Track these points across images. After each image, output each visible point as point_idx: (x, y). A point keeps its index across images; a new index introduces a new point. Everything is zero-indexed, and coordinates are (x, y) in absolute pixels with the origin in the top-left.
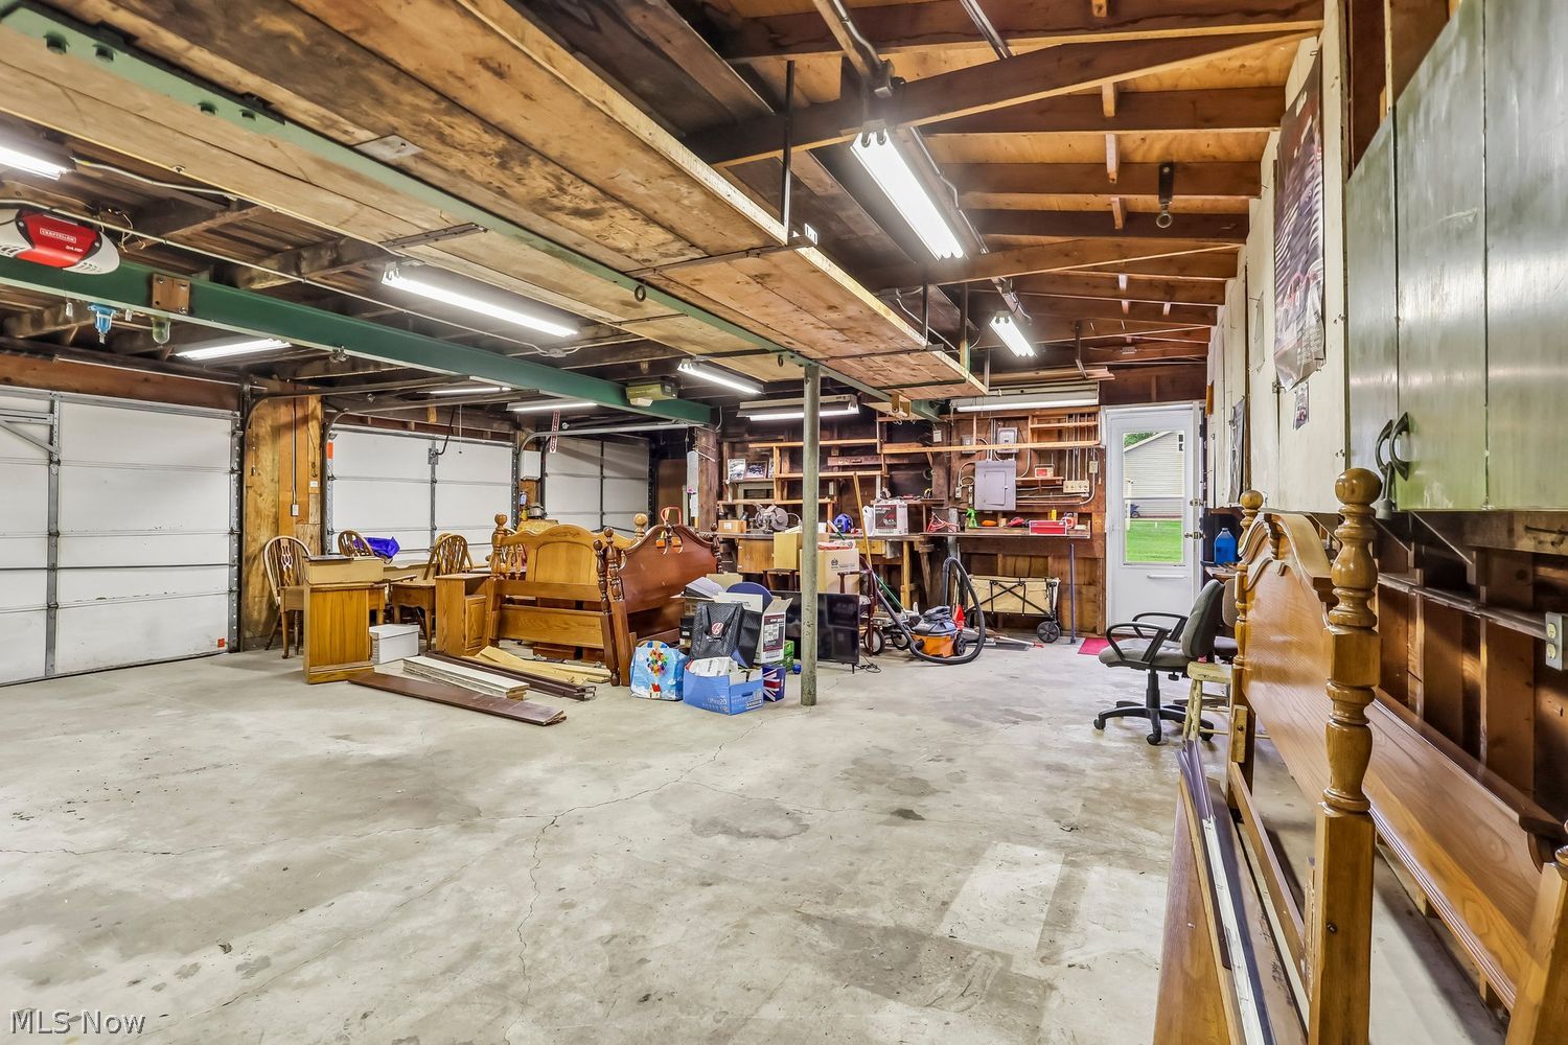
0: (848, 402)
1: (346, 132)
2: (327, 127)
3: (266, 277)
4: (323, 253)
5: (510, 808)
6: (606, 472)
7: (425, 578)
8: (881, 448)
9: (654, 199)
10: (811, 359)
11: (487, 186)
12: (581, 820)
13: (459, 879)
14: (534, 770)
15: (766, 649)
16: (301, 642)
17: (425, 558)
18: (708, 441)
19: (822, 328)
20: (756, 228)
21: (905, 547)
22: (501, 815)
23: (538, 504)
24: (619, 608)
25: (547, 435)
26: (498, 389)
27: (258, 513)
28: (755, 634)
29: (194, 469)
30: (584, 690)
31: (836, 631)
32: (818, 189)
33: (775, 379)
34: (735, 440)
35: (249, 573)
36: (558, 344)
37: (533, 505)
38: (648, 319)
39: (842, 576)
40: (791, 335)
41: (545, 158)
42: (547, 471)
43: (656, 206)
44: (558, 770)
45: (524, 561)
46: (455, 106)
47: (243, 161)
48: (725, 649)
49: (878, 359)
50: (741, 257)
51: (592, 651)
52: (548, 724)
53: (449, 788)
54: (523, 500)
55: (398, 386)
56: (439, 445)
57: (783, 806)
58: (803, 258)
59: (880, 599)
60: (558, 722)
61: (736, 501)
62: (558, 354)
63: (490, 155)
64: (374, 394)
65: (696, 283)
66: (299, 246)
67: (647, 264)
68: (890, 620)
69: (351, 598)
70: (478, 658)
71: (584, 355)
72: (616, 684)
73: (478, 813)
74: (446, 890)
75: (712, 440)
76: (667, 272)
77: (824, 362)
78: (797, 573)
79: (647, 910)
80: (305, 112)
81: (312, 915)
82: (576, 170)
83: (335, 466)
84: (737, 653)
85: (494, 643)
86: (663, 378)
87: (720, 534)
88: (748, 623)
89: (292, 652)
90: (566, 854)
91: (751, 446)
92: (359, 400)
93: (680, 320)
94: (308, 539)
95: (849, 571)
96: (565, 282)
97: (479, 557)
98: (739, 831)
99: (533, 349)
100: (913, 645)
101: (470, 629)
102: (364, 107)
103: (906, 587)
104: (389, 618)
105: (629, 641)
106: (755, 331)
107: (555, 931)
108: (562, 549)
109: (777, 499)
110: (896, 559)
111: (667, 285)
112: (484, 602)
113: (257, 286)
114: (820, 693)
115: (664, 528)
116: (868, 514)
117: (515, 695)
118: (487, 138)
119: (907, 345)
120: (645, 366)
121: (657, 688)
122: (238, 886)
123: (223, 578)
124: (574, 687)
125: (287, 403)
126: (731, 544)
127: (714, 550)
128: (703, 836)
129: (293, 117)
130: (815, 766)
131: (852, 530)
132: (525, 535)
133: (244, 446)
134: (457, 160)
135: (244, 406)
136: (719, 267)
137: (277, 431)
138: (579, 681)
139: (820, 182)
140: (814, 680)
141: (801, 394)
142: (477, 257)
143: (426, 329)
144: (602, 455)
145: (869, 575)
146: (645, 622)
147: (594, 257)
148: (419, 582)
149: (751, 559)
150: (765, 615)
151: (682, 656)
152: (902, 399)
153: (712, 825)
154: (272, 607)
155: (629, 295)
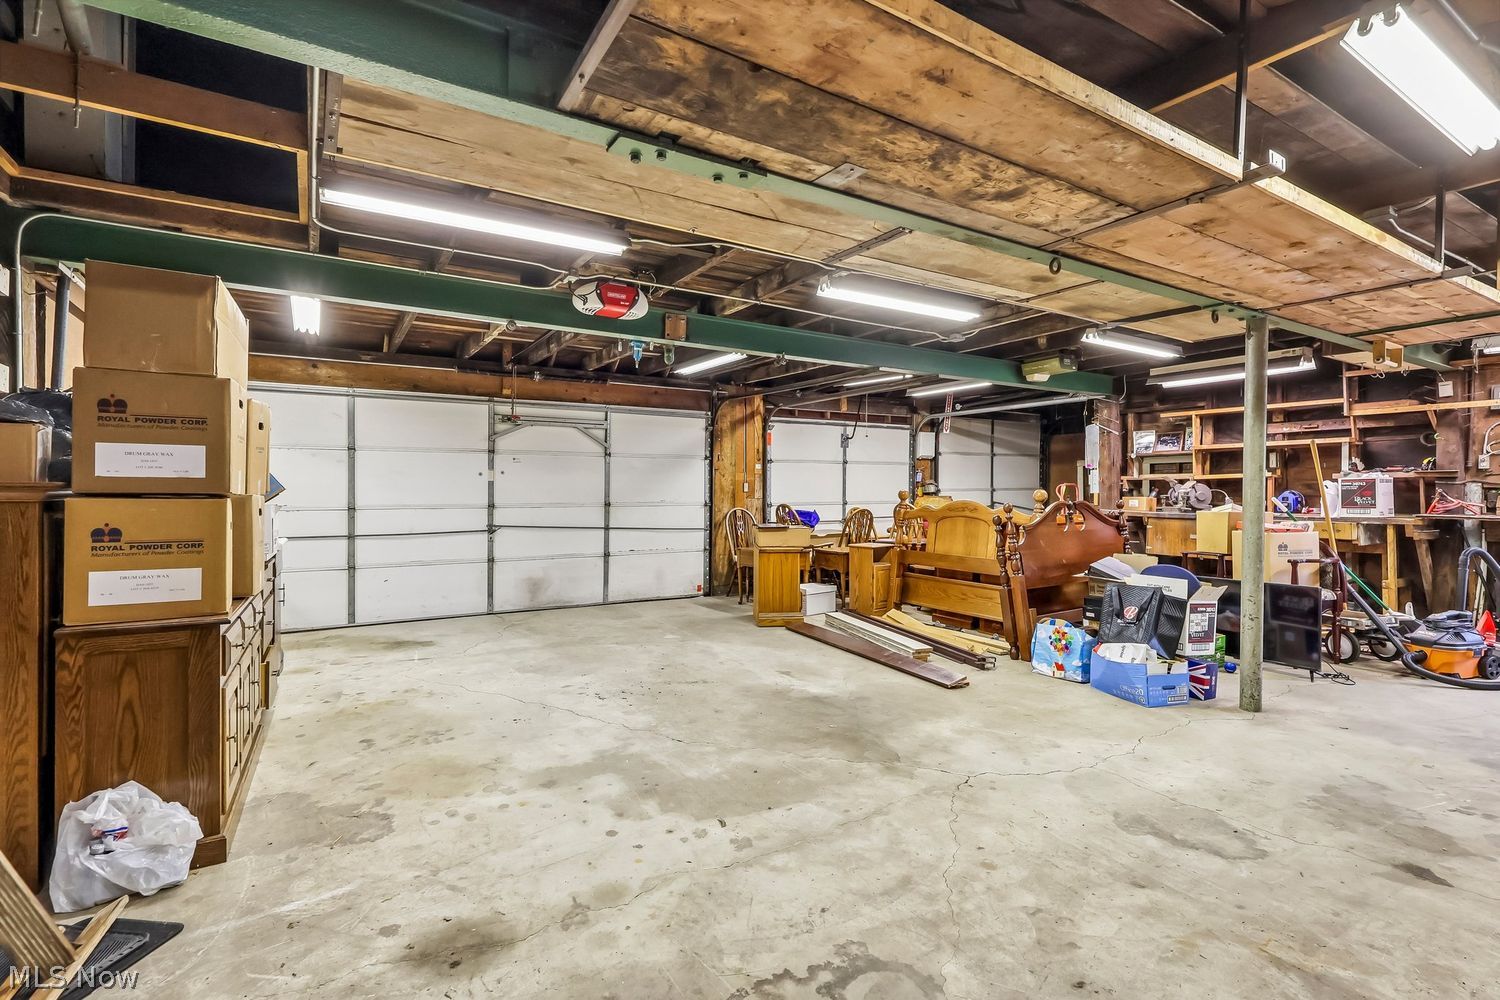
0: (1301, 356)
1: (809, 171)
2: (796, 170)
3: (733, 304)
4: (773, 277)
5: (925, 759)
6: (997, 450)
7: (840, 546)
8: (1350, 409)
9: (1081, 163)
10: (1256, 310)
11: (917, 190)
12: (992, 785)
13: (887, 814)
14: (943, 728)
15: (1192, 640)
16: (751, 592)
17: (838, 528)
18: (1110, 414)
19: (1278, 271)
20: (1201, 168)
21: (1391, 534)
22: (919, 764)
23: (932, 481)
24: (1018, 583)
25: (940, 416)
26: (901, 377)
27: (722, 489)
28: (1178, 623)
29: (681, 457)
30: (984, 660)
31: (1283, 629)
32: (1277, 108)
33: (1201, 338)
34: (1142, 410)
35: (716, 536)
36: (957, 329)
37: (928, 482)
38: (1058, 292)
39: (1294, 564)
40: (1233, 285)
41: (974, 149)
42: (940, 450)
43: (1083, 171)
44: (969, 733)
45: (924, 535)
46: (898, 122)
47: (734, 213)
48: (1141, 636)
49: (1359, 299)
50: (1180, 206)
51: (988, 622)
52: (953, 688)
53: (871, 730)
54: (919, 478)
55: (821, 381)
56: (850, 431)
57: (1228, 821)
58: (1262, 192)
59: (1350, 594)
60: (961, 687)
61: (1143, 477)
62: (958, 339)
63: (924, 160)
64: (801, 390)
65: (1118, 245)
66: (756, 275)
67: (1065, 234)
68: (1369, 622)
69: (787, 559)
70: (884, 618)
71: (983, 336)
72: (1015, 657)
73: (898, 759)
74: (877, 821)
75: (1115, 412)
76: (1086, 240)
77: (1275, 312)
78: (1226, 558)
79: (1071, 894)
80: (782, 162)
81: (778, 814)
82: (1003, 154)
83: (773, 452)
84: (1155, 641)
85: (898, 607)
86: (1062, 351)
87: (1127, 512)
88: (1167, 609)
89: (744, 599)
90: (982, 816)
91: (1162, 415)
92: (790, 397)
93: (1095, 288)
94: (754, 511)
95: (1305, 558)
96: (977, 267)
97: (882, 528)
98: (1172, 837)
99: (935, 336)
100: (1408, 657)
101: (878, 592)
102: (825, 145)
103: (1391, 581)
104: (813, 579)
105: (1029, 618)
106: (1184, 287)
107: (979, 887)
108: (961, 522)
109: (1197, 472)
110: (1374, 546)
111: (1084, 253)
112: (889, 569)
113: (728, 312)
114: (1267, 699)
115: (1063, 505)
116: (1331, 490)
117: (920, 655)
118: (923, 145)
119: (1407, 275)
120: (1042, 341)
121: (1060, 667)
122: (725, 777)
123: (699, 540)
124: (975, 656)
125: (740, 403)
126: (1139, 523)
127: (1119, 529)
128: (1128, 832)
129: (773, 169)
130: (1269, 783)
131: (1304, 510)
132: (926, 509)
133: (713, 438)
134: (895, 172)
135: (713, 406)
136: (1152, 222)
137: (734, 425)
138: (979, 650)
139: (1281, 98)
140: (1258, 682)
141: (1241, 352)
142: (900, 258)
143: (844, 329)
144: (993, 433)
145: (1335, 564)
146: (1045, 599)
147: (1010, 238)
148: (835, 549)
149: (1164, 539)
150: (1191, 601)
151: (1089, 638)
152: (1389, 345)
153: (1137, 823)
154: (731, 564)
155: (1042, 269)
